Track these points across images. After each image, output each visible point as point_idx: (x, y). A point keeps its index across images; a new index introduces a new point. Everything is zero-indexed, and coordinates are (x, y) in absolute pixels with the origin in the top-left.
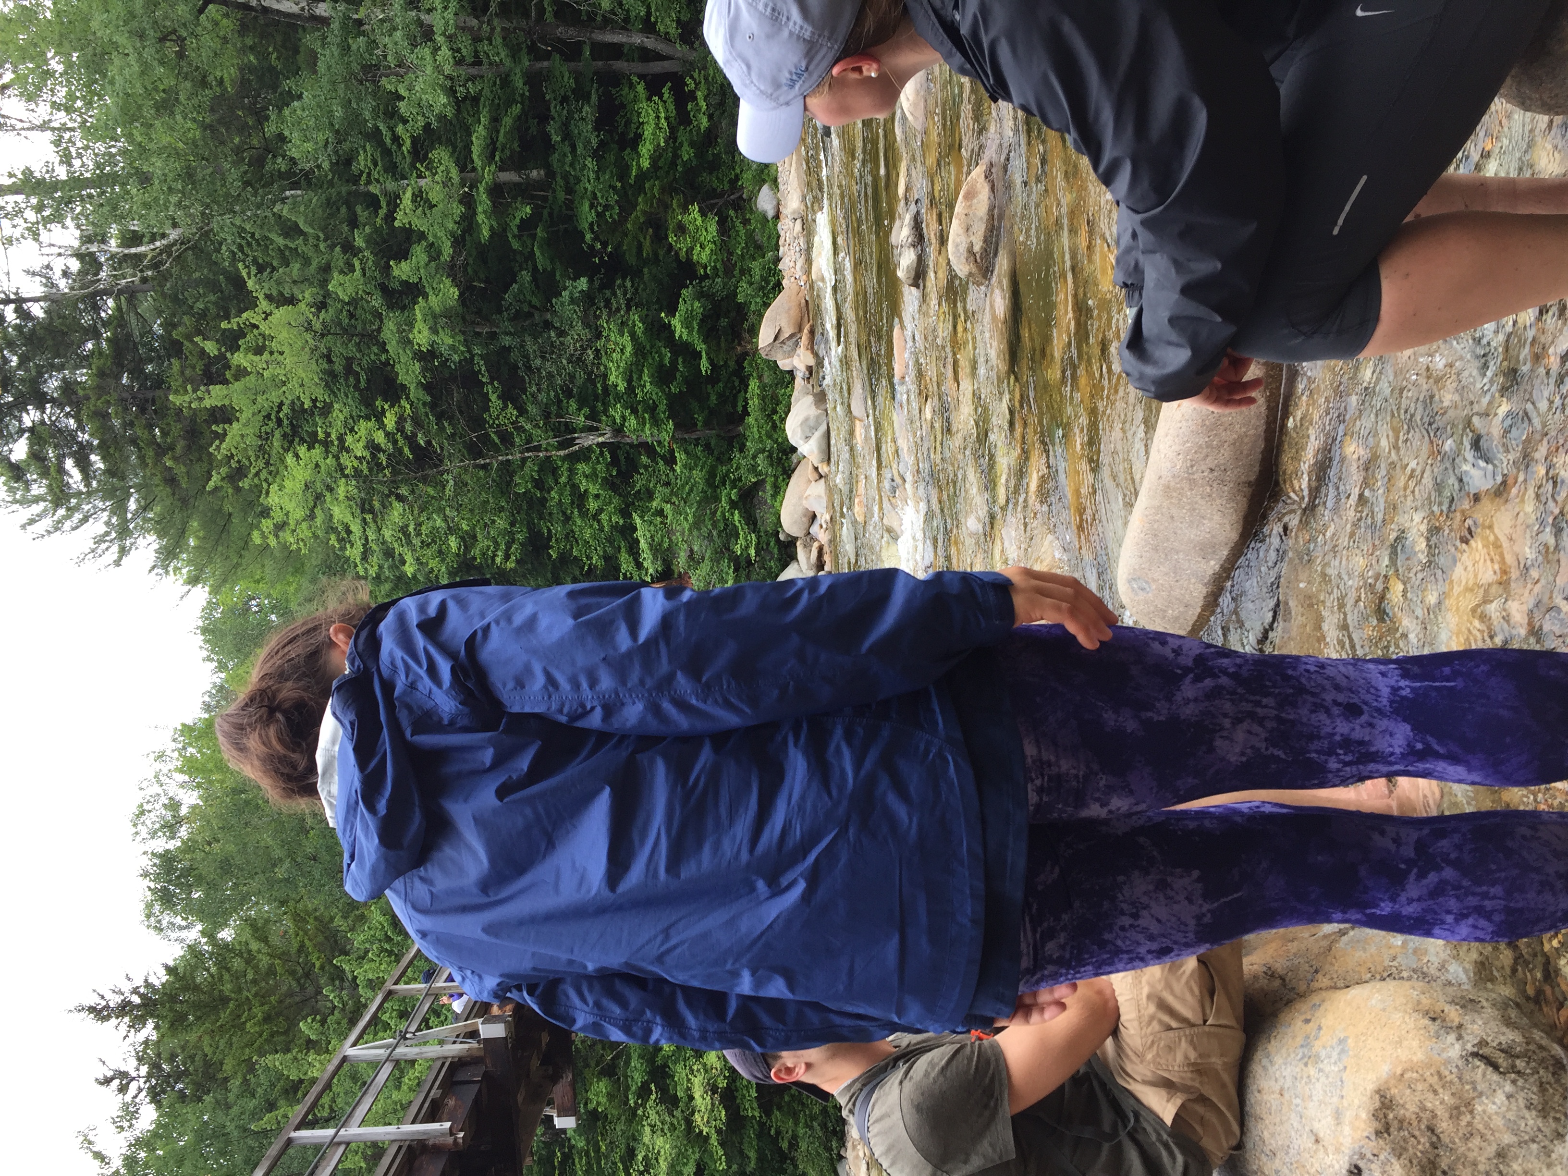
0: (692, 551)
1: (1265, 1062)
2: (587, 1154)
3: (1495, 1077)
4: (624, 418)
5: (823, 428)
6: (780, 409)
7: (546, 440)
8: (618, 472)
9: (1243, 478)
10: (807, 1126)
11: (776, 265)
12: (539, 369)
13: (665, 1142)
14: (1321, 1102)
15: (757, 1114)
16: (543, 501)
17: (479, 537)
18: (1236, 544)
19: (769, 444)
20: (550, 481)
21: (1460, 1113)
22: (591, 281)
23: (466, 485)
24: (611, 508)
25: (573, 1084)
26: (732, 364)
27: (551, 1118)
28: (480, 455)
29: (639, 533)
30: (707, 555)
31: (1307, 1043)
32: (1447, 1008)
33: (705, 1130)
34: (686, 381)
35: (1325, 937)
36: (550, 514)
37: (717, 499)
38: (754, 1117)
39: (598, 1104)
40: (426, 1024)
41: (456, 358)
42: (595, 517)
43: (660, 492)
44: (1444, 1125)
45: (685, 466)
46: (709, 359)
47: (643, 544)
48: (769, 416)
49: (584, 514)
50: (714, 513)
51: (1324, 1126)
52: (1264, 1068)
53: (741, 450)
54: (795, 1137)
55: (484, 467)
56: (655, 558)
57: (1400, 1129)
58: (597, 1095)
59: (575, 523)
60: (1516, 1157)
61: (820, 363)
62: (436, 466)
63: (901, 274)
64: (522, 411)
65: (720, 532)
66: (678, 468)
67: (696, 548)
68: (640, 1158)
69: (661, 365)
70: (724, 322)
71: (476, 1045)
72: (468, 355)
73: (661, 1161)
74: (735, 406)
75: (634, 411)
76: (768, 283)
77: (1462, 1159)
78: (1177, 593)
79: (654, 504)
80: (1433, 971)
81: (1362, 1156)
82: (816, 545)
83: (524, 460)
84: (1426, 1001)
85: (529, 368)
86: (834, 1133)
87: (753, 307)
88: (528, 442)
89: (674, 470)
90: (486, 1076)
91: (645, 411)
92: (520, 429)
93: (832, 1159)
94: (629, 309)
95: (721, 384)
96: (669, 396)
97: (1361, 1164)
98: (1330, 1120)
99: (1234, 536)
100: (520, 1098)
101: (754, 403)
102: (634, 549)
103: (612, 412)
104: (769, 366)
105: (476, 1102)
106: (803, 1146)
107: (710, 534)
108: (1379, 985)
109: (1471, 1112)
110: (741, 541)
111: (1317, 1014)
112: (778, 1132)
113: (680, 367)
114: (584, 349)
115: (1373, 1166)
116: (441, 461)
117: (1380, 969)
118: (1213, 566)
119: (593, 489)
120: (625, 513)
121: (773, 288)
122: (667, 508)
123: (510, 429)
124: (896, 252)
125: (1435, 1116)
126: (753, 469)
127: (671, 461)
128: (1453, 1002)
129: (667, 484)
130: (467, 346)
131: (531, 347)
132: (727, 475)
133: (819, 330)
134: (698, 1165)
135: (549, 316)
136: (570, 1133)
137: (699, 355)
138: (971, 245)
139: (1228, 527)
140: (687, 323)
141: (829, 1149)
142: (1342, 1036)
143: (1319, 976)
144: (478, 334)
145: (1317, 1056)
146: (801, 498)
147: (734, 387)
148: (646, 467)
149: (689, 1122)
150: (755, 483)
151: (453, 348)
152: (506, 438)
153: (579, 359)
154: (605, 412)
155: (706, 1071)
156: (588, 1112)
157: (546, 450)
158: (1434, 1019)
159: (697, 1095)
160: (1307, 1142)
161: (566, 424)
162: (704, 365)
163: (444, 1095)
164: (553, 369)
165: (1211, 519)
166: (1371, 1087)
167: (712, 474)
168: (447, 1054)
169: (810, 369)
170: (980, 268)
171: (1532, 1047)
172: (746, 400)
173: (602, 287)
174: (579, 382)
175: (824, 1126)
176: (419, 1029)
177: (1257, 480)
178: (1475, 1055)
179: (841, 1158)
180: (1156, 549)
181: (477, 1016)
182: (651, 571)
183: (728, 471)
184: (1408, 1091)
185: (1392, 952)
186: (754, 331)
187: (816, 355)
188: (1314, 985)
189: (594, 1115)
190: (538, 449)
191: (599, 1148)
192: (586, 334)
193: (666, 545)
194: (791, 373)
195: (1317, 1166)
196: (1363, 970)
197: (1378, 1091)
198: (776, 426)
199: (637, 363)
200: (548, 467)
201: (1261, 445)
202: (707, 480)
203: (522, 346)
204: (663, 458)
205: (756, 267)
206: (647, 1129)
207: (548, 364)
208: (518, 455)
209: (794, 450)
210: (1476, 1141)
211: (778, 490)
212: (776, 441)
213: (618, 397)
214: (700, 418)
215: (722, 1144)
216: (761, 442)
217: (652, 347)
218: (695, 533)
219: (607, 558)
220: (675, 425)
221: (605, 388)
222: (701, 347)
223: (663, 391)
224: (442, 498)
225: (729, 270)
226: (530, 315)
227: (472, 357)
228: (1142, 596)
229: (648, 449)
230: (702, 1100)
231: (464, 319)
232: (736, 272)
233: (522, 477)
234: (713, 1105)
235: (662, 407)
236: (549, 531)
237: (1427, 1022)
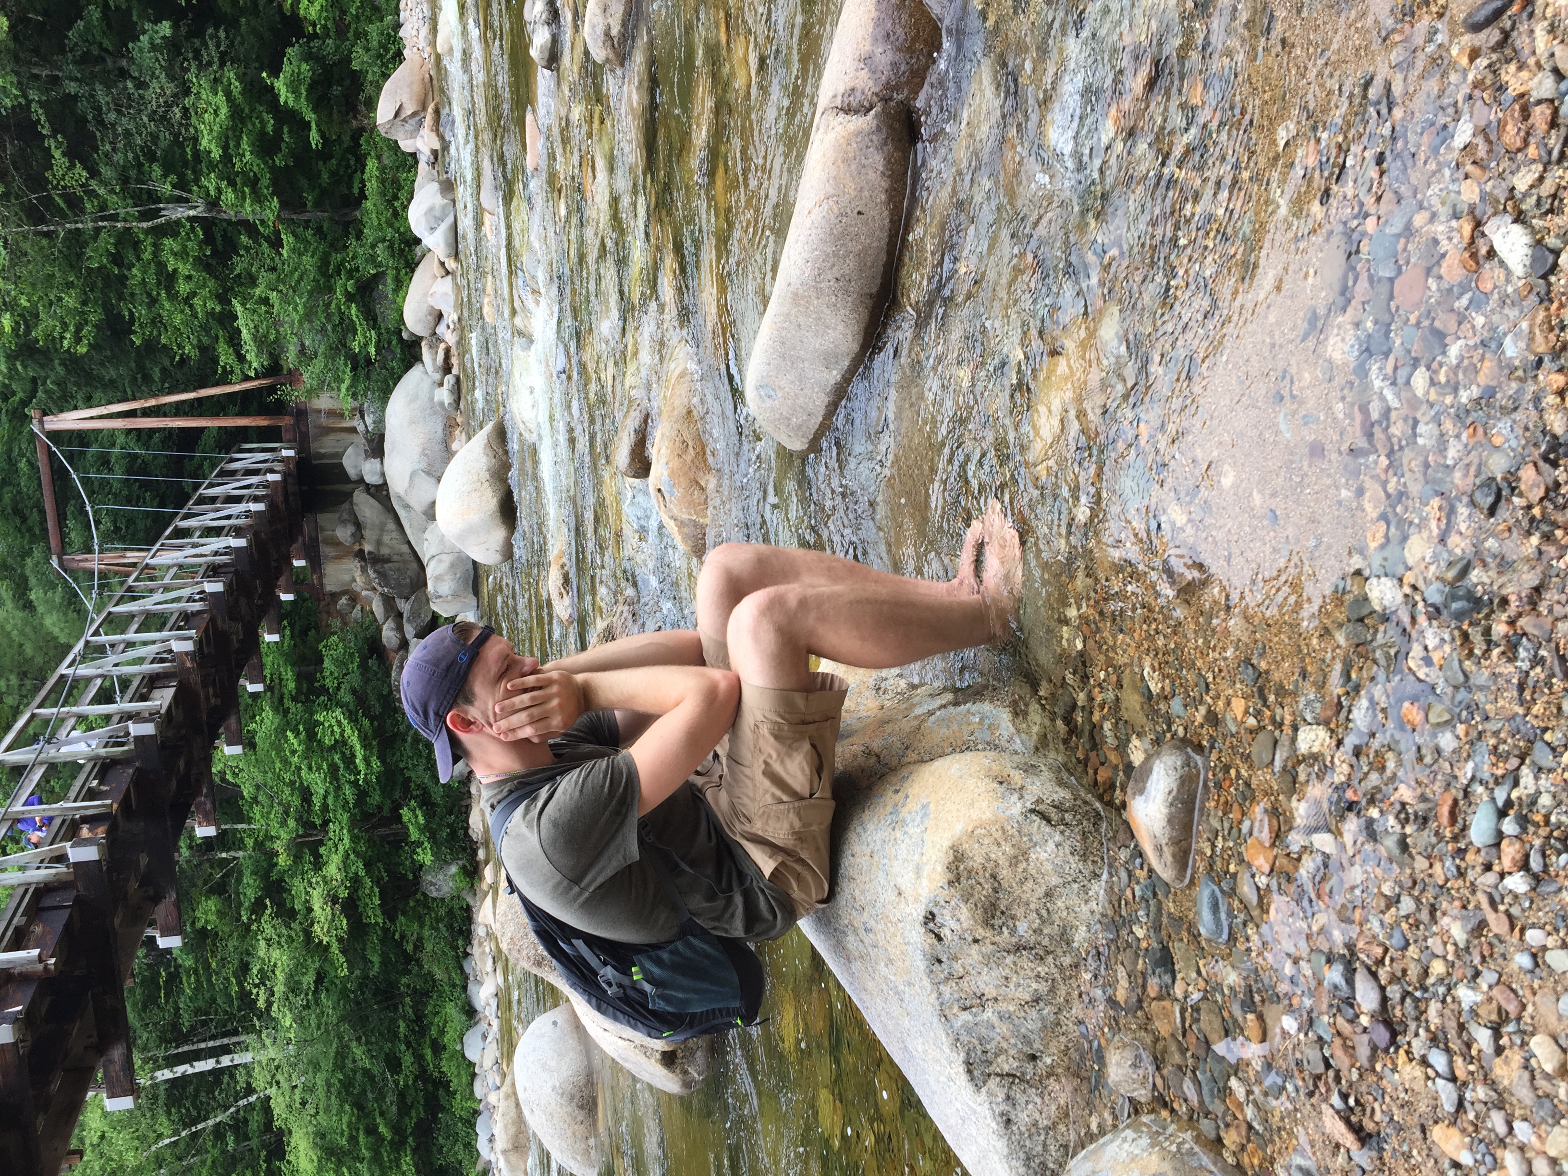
0: (302, 345)
1: (859, 829)
2: (196, 973)
3: (1048, 829)
4: (219, 190)
5: (450, 219)
6: (403, 195)
7: (126, 209)
8: (212, 251)
10: (432, 928)
11: (397, 32)
12: (113, 125)
13: (282, 954)
14: (904, 860)
15: (380, 921)
16: (123, 280)
17: (42, 316)
18: (857, 355)
19: (389, 233)
20: (131, 257)
21: (1018, 862)
22: (175, 26)
24: (205, 292)
25: (177, 905)
26: (346, 139)
27: (153, 939)
28: (42, 221)
29: (240, 323)
30: (320, 351)
31: (895, 812)
32: (1012, 773)
33: (325, 940)
34: (293, 153)
35: (916, 717)
36: (132, 295)
37: (331, 290)
38: (377, 923)
39: (207, 922)
41: (8, 102)
42: (187, 300)
43: (264, 278)
44: (1005, 872)
45: (293, 250)
46: (319, 130)
47: (245, 335)
48: (389, 202)
49: (173, 296)
50: (328, 305)
51: (905, 881)
53: (358, 238)
54: (420, 939)
55: (48, 235)
56: (260, 352)
57: (969, 878)
58: (206, 913)
59: (162, 307)
60: (1061, 896)
61: (446, 146)
63: (535, 53)
64: (94, 173)
65: (334, 327)
66: (284, 252)
67: (307, 343)
68: (255, 971)
69: (263, 133)
70: (337, 90)
71: (65, 870)
72: (22, 101)
73: (277, 972)
74: (350, 187)
75: (232, 183)
76: (387, 50)
77: (1018, 900)
78: (801, 401)
79: (257, 291)
80: (1004, 743)
81: (936, 904)
82: (442, 346)
83: (98, 230)
84: (995, 767)
85: (101, 123)
86: (461, 932)
87: (370, 77)
88: (102, 209)
89: (281, 255)
90: (77, 900)
91: (244, 184)
92: (92, 194)
93: (458, 956)
94: (222, 64)
95: (334, 161)
96: (273, 169)
97: (935, 911)
98: (911, 875)
99: (855, 347)
100: (117, 921)
101: (372, 186)
102: (234, 339)
103: (204, 181)
104: (389, 146)
105: (68, 927)
106: (429, 947)
107: (323, 329)
108: (957, 756)
109: (1027, 860)
110: (359, 337)
111: (906, 785)
112: (403, 937)
113: (286, 137)
114: (168, 105)
115: (945, 912)
117: (960, 743)
118: (835, 376)
119: (184, 269)
120: (223, 299)
121: (394, 58)
122: (273, 296)
123: (79, 192)
124: (530, 28)
125: (997, 865)
126: (372, 259)
127: (276, 243)
128: (1018, 768)
129: (273, 269)
130: (21, 90)
131: (102, 97)
132: (342, 264)
133: (444, 112)
134: (318, 974)
135: (124, 63)
136: (175, 953)
137: (308, 125)
138: (609, 28)
139: (850, 338)
140: (293, 87)
141: (455, 948)
142: (925, 801)
143: (909, 752)
144: (36, 77)
145: (904, 821)
146: (425, 295)
147: (348, 166)
148: (247, 249)
149: (308, 934)
150: (374, 276)
151: (3, 89)
152: (74, 204)
153: (163, 117)
154: (197, 181)
155: (326, 883)
156: (195, 930)
157: (125, 220)
158: (1001, 783)
159: (316, 907)
160: (892, 896)
161: (149, 192)
162: (314, 137)
163: (29, 923)
164: (131, 126)
165: (835, 329)
166: (947, 844)
167: (325, 262)
168: (30, 880)
169: (435, 153)
170: (617, 54)
171: (1079, 802)
172: (363, 182)
173: (189, 36)
174: (163, 144)
175: (450, 927)
178: (1033, 811)
179: (467, 955)
180: (783, 357)
181: (64, 839)
182: (255, 365)
183: (343, 260)
184: (977, 846)
185: (971, 728)
186: (371, 104)
187: (442, 138)
188: (905, 760)
189: (203, 933)
190: (114, 218)
191: (209, 965)
192: (170, 88)
193: (272, 337)
194: (414, 155)
195: (898, 915)
196: (946, 745)
197: (952, 848)
198: (398, 215)
199: (234, 128)
200: (127, 239)
201: (883, 257)
202: (319, 269)
203: (92, 96)
204: (267, 239)
205: (373, 30)
206: (262, 943)
207: (124, 120)
208: (90, 225)
209: (418, 241)
210: (1030, 884)
211: (401, 285)
212: (398, 231)
213: (212, 166)
214: (309, 198)
215: (343, 952)
216: (381, 230)
217: (252, 110)
218: (306, 326)
219: (203, 349)
220: (281, 202)
221: (196, 153)
222: (310, 116)
223: (266, 163)
225: (341, 30)
226: (100, 60)
227: (29, 102)
228: (768, 403)
229: (250, 228)
230: (321, 910)
231: (17, 59)
232: (350, 35)
233: (95, 250)
234: (333, 915)
235: (265, 181)
236: (131, 314)
237: (995, 785)
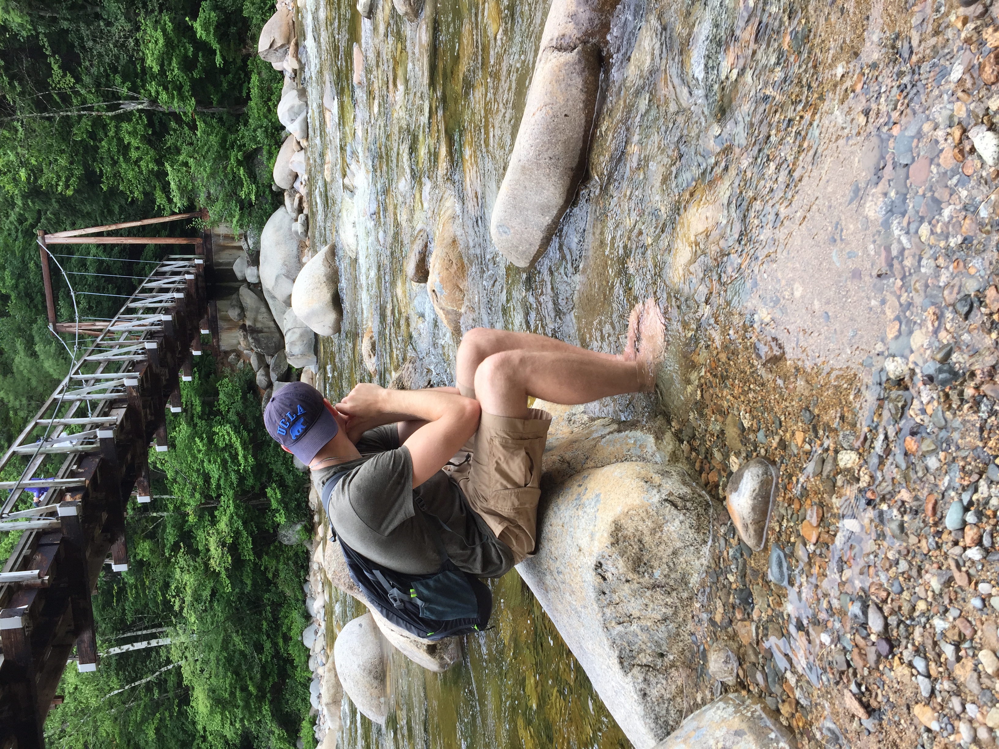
0: (209, 193)
2: (136, 587)
3: (676, 512)
4: (157, 93)
5: (303, 115)
6: (274, 98)
7: (97, 103)
8: (153, 131)
9: (569, 166)
10: (285, 563)
12: (91, 49)
13: (190, 577)
14: (583, 529)
15: (252, 558)
16: (96, 149)
17: (45, 171)
18: (562, 207)
19: (265, 122)
20: (101, 134)
21: (656, 532)
23: (34, 131)
24: (148, 158)
25: (125, 544)
26: (239, 61)
27: (110, 565)
28: (45, 110)
29: (170, 178)
30: (220, 197)
31: (579, 498)
32: (654, 476)
33: (218, 569)
34: (204, 70)
35: (593, 439)
36: (102, 158)
37: (227, 158)
38: (250, 560)
39: (143, 556)
40: (16, 508)
41: (24, 33)
42: (136, 162)
43: (185, 149)
44: (647, 538)
45: (204, 132)
46: (222, 55)
47: (173, 186)
48: (266, 102)
49: (127, 160)
50: (225, 168)
51: (584, 542)
52: (555, 513)
53: (245, 125)
54: (277, 570)
55: (49, 119)
56: (182, 197)
57: (624, 541)
58: (143, 550)
59: (120, 166)
60: (682, 554)
61: (302, 67)
62: (10, 115)
63: (359, 8)
64: (78, 80)
65: (229, 181)
66: (198, 133)
67: (212, 192)
68: (173, 587)
69: (186, 57)
70: (233, 30)
71: (56, 521)
72: (33, 32)
73: (187, 589)
74: (241, 92)
75: (166, 88)
76: (265, 5)
77: (655, 556)
78: (525, 236)
79: (181, 158)
80: (649, 457)
81: (603, 557)
82: (298, 195)
83: (80, 117)
84: (643, 472)
85: (83, 48)
86: (302, 567)
87: (254, 21)
88: (83, 103)
89: (196, 135)
90: (63, 540)
91: (174, 89)
92: (77, 93)
93: (300, 582)
94: (161, 11)
95: (230, 75)
96: (192, 80)
97: (602, 561)
98: (588, 538)
99: (561, 202)
100: (88, 554)
101: (255, 92)
102: (166, 188)
103: (148, 87)
104: (266, 66)
105: (57, 558)
106: (282, 575)
107: (222, 183)
108: (619, 464)
109: (662, 531)
110: (245, 189)
111: (586, 482)
112: (266, 568)
113: (200, 59)
114: (126, 38)
115: (608, 562)
116: (14, 112)
117: (621, 456)
118: (547, 220)
119: (135, 142)
120: (159, 162)
121: (270, 9)
122: (191, 161)
123: (69, 92)
125: (642, 534)
126: (254, 139)
127: (193, 127)
128: (657, 473)
129: (191, 144)
130: (33, 25)
131: (84, 31)
132: (235, 141)
133: (301, 45)
134: (213, 590)
135: (98, 9)
136: (123, 575)
137: (214, 52)
139: (558, 196)
140: (206, 27)
141: (299, 577)
142: (598, 492)
143: (589, 461)
144: (42, 18)
145: (584, 504)
146: (287, 162)
147: (240, 79)
148: (175, 130)
149: (206, 565)
150: (255, 149)
151: (21, 25)
152: (66, 99)
153: (123, 45)
154: (143, 86)
155: (218, 534)
156: (136, 561)
157: (98, 111)
158: (646, 482)
159: (212, 548)
160: (575, 551)
161: (113, 93)
162: (218, 59)
163: (33, 553)
164: (102, 50)
165: (548, 190)
166: (611, 519)
167: (224, 140)
168: (34, 527)
169: (295, 71)
170: (413, 10)
171: (695, 496)
172: (249, 89)
174: (123, 62)
175: (296, 563)
176: (11, 512)
177: (577, 167)
178: (666, 500)
179: (306, 581)
180: (514, 207)
181: (55, 502)
182: (179, 205)
183: (236, 139)
184: (630, 521)
185: (628, 447)
186: (255, 39)
187: (299, 61)
188: (586, 466)
189: (141, 563)
190: (91, 109)
191: (145, 583)
192: (127, 26)
193: (190, 188)
194: (281, 72)
195: (579, 564)
196: (612, 457)
197: (614, 522)
198: (271, 110)
199: (167, 53)
200: (98, 123)
201: (580, 144)
202: (220, 144)
203: (78, 30)
204: (188, 125)
206: (178, 570)
207: (98, 46)
208: (76, 113)
209: (283, 128)
210: (663, 546)
211: (272, 156)
212: (270, 121)
213: (153, 77)
214: (215, 99)
215: (228, 577)
216: (260, 120)
217: (179, 41)
218: (212, 181)
219: (146, 194)
220: (197, 101)
221: (143, 69)
222: (216, 46)
223: (187, 76)
224: (15, 140)
226: (83, 7)
227: (38, 34)
228: (504, 237)
229: (177, 117)
230: (215, 551)
231: (30, 6)
233: (79, 129)
234: (223, 554)
235: (187, 88)
236: (101, 170)
237: (643, 483)
